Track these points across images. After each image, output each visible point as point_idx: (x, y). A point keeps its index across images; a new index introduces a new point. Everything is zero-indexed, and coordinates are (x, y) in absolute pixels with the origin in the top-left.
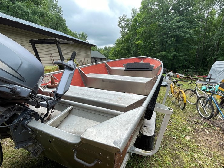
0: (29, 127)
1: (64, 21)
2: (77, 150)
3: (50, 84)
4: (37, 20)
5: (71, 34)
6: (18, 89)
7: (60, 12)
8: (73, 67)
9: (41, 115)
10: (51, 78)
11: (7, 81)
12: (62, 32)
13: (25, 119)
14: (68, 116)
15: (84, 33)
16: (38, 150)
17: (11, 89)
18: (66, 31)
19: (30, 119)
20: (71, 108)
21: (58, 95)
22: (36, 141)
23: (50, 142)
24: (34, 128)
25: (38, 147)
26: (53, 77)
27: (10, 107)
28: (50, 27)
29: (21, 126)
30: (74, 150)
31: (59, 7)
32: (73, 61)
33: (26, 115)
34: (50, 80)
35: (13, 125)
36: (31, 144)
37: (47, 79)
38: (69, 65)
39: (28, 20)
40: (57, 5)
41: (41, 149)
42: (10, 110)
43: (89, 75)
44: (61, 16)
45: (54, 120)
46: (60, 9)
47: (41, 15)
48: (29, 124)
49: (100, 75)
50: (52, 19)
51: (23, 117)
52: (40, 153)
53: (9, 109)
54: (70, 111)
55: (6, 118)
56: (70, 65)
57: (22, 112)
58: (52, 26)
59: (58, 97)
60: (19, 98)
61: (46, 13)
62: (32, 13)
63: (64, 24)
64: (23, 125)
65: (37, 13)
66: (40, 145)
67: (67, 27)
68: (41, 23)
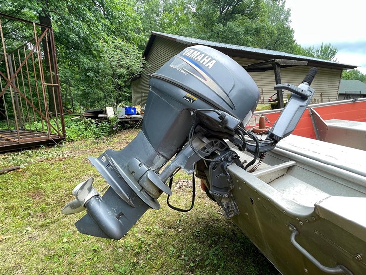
0: (229, 172)
1: (293, 31)
2: (297, 230)
3: (257, 128)
4: (248, 41)
5: (300, 53)
6: (226, 117)
7: (286, 19)
8: (308, 93)
9: (244, 163)
10: (260, 118)
11: (217, 106)
12: (285, 51)
13: (226, 160)
14: (283, 175)
15: (329, 47)
16: (231, 209)
17: (220, 115)
18: (291, 49)
19: (230, 161)
20: (293, 164)
21: (274, 137)
22: (232, 195)
23: (252, 201)
24: (235, 175)
25: (232, 205)
26: (263, 117)
27: (213, 141)
28: (266, 48)
29: (220, 167)
30: (293, 229)
31: (287, 10)
32: (309, 84)
33: (227, 155)
34: (258, 122)
35: (214, 161)
36: (226, 195)
37: (253, 121)
38: (300, 91)
39: (237, 43)
40: (283, 9)
41: (236, 210)
42: (212, 144)
43: (330, 122)
44: (287, 25)
45: (262, 173)
46: (288, 13)
47: (255, 33)
48: (228, 167)
49: (360, 124)
50: (271, 34)
51: (224, 157)
52: (233, 215)
53: (212, 142)
54: (289, 169)
55: (208, 152)
56: (302, 90)
57: (224, 151)
58: (269, 45)
59: (273, 139)
60: (225, 131)
61: (263, 26)
62: (245, 32)
63: (291, 37)
64: (222, 167)
65: (251, 31)
66: (235, 204)
67: (294, 41)
68: (253, 45)
